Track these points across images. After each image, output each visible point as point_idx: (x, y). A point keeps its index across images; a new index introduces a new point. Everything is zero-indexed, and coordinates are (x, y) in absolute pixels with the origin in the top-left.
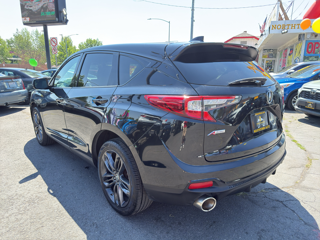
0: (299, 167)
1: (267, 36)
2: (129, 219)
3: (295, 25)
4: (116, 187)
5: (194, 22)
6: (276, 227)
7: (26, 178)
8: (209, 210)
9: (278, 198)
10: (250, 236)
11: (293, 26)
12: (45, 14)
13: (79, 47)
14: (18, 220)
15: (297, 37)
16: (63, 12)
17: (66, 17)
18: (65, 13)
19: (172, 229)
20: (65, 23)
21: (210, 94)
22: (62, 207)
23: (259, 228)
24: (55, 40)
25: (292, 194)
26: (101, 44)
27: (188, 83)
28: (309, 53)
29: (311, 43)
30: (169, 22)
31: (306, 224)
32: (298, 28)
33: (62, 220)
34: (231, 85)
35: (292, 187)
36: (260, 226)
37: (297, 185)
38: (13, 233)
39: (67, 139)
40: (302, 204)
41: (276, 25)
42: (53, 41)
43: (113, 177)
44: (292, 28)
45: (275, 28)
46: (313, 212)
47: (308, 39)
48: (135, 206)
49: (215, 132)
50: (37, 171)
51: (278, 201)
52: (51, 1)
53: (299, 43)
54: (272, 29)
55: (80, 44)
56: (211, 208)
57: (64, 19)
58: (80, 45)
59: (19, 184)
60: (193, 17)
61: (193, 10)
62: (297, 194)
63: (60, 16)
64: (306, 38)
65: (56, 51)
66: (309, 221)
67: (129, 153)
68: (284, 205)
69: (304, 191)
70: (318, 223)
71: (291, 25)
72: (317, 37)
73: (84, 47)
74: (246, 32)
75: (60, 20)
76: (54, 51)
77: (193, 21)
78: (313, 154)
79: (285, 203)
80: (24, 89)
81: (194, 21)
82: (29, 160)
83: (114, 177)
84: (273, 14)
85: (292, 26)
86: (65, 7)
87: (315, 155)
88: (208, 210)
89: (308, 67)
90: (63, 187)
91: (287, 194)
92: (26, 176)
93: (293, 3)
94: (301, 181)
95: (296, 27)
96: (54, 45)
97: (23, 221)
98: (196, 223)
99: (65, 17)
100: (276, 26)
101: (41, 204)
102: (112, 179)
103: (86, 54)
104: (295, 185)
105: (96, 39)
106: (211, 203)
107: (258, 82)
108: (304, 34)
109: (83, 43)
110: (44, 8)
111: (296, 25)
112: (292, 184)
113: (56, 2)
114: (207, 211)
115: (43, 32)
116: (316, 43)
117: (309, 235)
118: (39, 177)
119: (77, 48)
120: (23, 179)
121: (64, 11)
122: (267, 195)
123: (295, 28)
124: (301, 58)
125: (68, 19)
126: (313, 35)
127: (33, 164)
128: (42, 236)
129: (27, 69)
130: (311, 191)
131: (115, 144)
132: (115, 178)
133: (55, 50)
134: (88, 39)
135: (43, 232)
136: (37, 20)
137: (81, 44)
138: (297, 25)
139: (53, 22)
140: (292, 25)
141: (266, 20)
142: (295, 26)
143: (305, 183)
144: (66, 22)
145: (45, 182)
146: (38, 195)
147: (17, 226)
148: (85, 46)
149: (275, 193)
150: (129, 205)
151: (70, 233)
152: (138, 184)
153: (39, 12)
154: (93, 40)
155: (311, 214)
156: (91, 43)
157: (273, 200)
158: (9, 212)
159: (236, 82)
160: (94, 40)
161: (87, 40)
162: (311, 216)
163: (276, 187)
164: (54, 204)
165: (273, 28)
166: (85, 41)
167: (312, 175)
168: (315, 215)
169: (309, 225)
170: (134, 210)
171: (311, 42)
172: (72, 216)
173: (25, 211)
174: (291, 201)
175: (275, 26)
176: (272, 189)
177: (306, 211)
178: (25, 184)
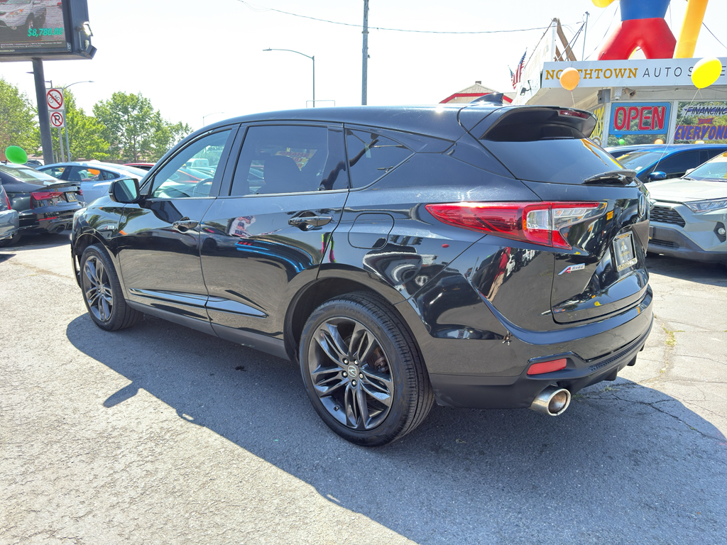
0: (655, 346)
1: (534, 92)
2: (382, 453)
3: (591, 70)
4: (350, 390)
5: (368, 59)
6: (656, 444)
7: (113, 395)
8: (559, 413)
9: (641, 399)
10: (618, 461)
11: (587, 72)
12: (38, 32)
13: (94, 111)
14: (151, 473)
15: (595, 95)
16: (83, 28)
17: (90, 42)
18: (88, 32)
19: (473, 463)
20: (89, 56)
21: (560, 199)
22: (232, 443)
23: (628, 448)
24: (58, 95)
25: (663, 391)
26: (149, 103)
27: (517, 179)
28: (619, 128)
29: (622, 109)
30: (313, 58)
31: (704, 435)
32: (598, 77)
33: (247, 466)
34: (588, 183)
35: (655, 379)
36: (628, 445)
37: (664, 376)
38: (157, 496)
39: (205, 307)
40: (686, 405)
41: (553, 71)
42: (53, 98)
43: (340, 373)
44: (585, 78)
45: (552, 77)
46: (709, 417)
47: (617, 100)
48: (405, 422)
49: (570, 269)
50: (130, 382)
51: (641, 403)
52: (55, 3)
53: (597, 108)
54: (547, 79)
55: (96, 105)
56: (561, 410)
57: (85, 45)
58: (97, 107)
59: (104, 409)
60: (365, 48)
61: (365, 32)
62: (670, 389)
63: (75, 39)
64: (613, 97)
65: (60, 120)
66: (709, 432)
67: (387, 320)
68: (656, 409)
69: (680, 384)
70: (724, 433)
71: (584, 72)
72: (635, 97)
73: (108, 113)
74: (480, 82)
75: (76, 48)
76: (56, 119)
77: (366, 57)
78: (672, 323)
79: (656, 405)
80: (10, 209)
81: (369, 56)
82: (97, 362)
83: (344, 372)
84: (542, 46)
85: (586, 74)
86: (87, 19)
87: (676, 324)
88: (556, 413)
89: (624, 156)
90: (208, 408)
91: (653, 392)
92: (111, 393)
93: (584, 26)
94: (669, 369)
95: (594, 75)
96: (56, 105)
97: (163, 473)
98: (512, 450)
99: (87, 42)
100: (555, 73)
101: (181, 440)
102: (339, 376)
103: (248, 128)
104: (660, 376)
105: (136, 94)
106: (561, 401)
107: (623, 177)
108: (609, 91)
109: (105, 103)
110: (37, 19)
111: (593, 72)
112: (654, 375)
113: (66, 6)
114: (555, 415)
115: (33, 75)
116: (631, 109)
117: (716, 452)
118: (141, 392)
119: (90, 113)
120: (106, 398)
121: (86, 27)
122: (619, 394)
123: (591, 78)
124: (604, 139)
125: (93, 44)
126: (627, 92)
127: (111, 368)
128: (223, 496)
129: (5, 163)
130: (692, 385)
131: (353, 304)
132: (345, 374)
133: (58, 118)
134: (117, 92)
135: (220, 489)
136: (19, 45)
137: (99, 105)
138: (596, 70)
139: (57, 52)
140: (586, 70)
141: (523, 59)
142: (591, 74)
143: (676, 371)
144: (91, 52)
145: (163, 400)
146: (165, 425)
147: (156, 483)
148: (108, 108)
149: (632, 391)
150: (388, 421)
151: (277, 485)
152: (412, 376)
153: (22, 29)
154: (128, 95)
155: (707, 420)
156: (126, 103)
157: (634, 403)
158: (123, 461)
159: (596, 177)
160: (132, 95)
161: (114, 95)
162: (709, 423)
163: (630, 381)
164: (210, 440)
165: (549, 77)
166: (110, 98)
167: (683, 358)
168: (716, 421)
169: (710, 437)
170: (400, 429)
171: (621, 106)
172: (264, 457)
173: (156, 457)
174: (666, 402)
175: (551, 73)
176: (623, 385)
177: (697, 416)
178: (121, 406)
